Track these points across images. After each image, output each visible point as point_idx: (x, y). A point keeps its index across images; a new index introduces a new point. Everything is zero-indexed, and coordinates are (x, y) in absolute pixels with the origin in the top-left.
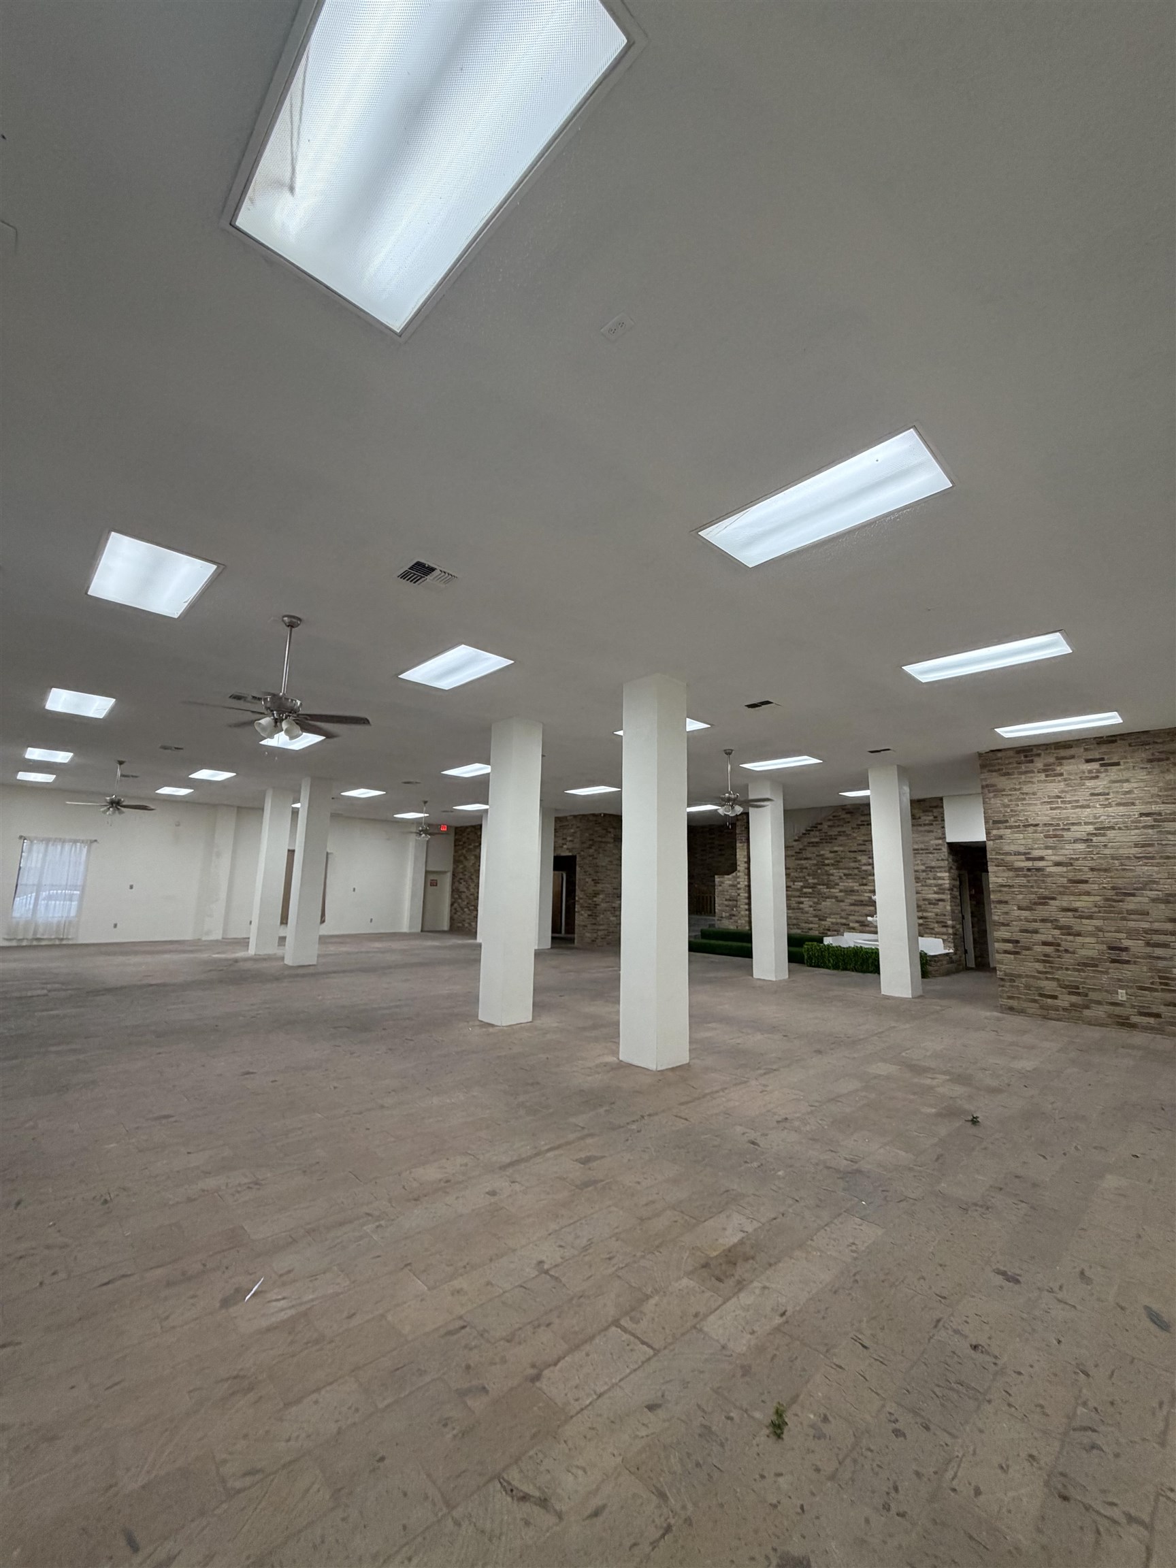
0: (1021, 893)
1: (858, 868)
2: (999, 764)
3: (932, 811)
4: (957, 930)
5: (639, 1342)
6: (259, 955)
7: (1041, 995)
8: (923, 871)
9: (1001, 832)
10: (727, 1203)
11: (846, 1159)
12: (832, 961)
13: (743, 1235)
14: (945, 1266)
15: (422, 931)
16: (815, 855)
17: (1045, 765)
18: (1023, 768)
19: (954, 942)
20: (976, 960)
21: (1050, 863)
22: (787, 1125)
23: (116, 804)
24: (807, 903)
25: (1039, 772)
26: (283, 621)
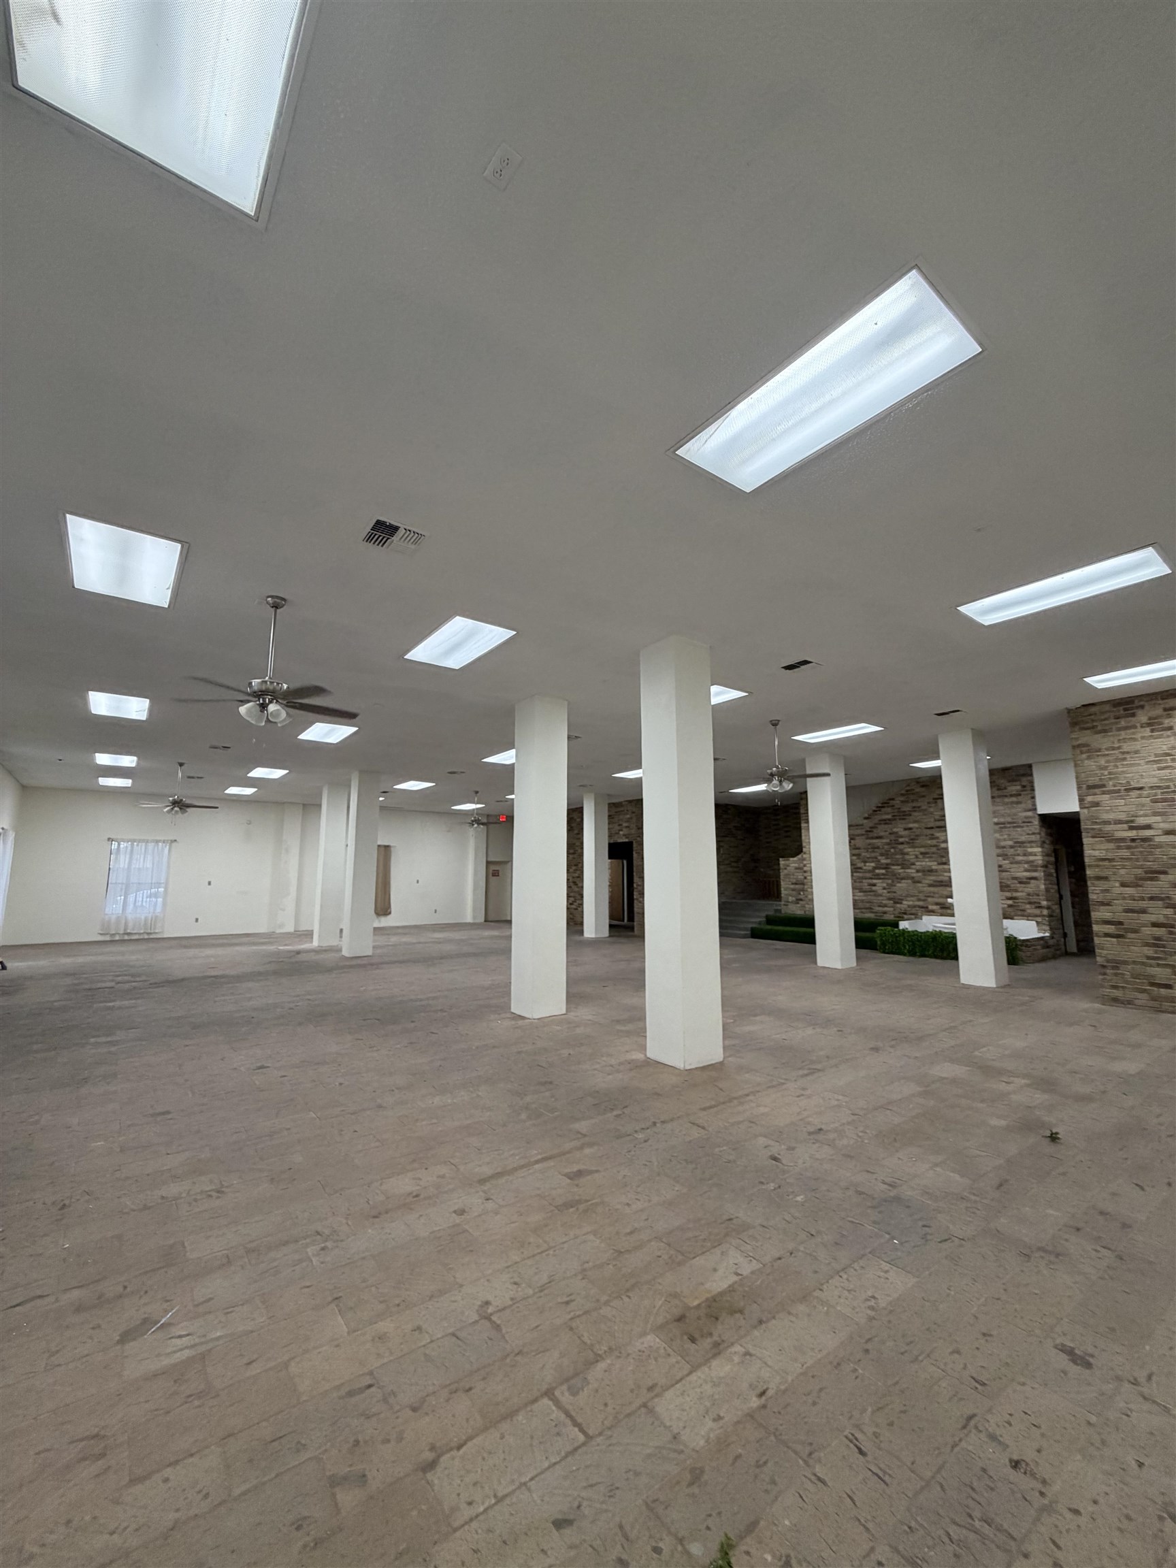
0: (1124, 867)
1: (935, 846)
2: (1093, 721)
3: (1020, 780)
4: (1053, 911)
5: (570, 1423)
6: (322, 947)
7: (1152, 984)
8: (1012, 847)
9: (1097, 798)
10: (727, 1235)
11: (884, 1182)
12: (907, 947)
13: (736, 1278)
14: (990, 1335)
15: (485, 921)
16: (887, 833)
17: (1150, 719)
18: (1123, 723)
19: (1050, 925)
20: (1078, 945)
21: (1160, 832)
22: (821, 1137)
23: (180, 805)
24: (880, 885)
25: (1142, 727)
26: (268, 603)
